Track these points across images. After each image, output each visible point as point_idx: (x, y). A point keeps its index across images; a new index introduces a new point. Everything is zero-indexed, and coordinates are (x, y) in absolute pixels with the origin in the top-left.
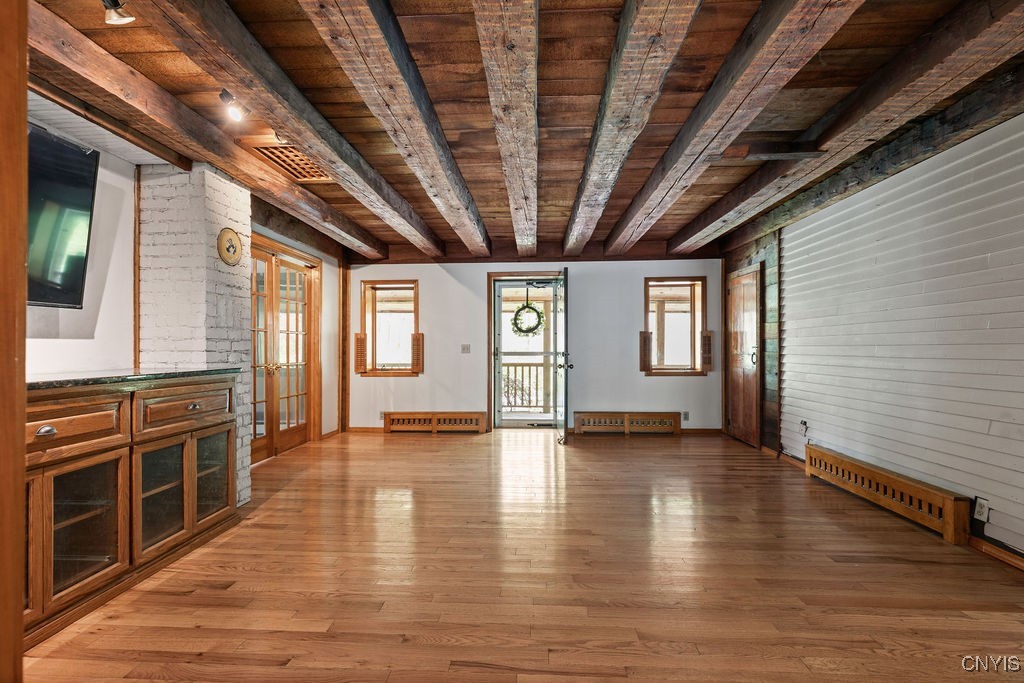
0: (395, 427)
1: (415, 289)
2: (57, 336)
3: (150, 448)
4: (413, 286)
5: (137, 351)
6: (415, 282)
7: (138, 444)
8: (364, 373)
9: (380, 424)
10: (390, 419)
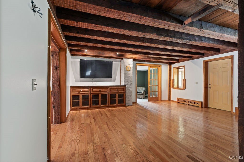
0: (179, 102)
1: (184, 68)
2: (111, 81)
3: (111, 94)
4: (183, 67)
5: (121, 83)
6: (184, 66)
7: (110, 93)
8: (174, 88)
9: (176, 100)
10: (178, 99)
